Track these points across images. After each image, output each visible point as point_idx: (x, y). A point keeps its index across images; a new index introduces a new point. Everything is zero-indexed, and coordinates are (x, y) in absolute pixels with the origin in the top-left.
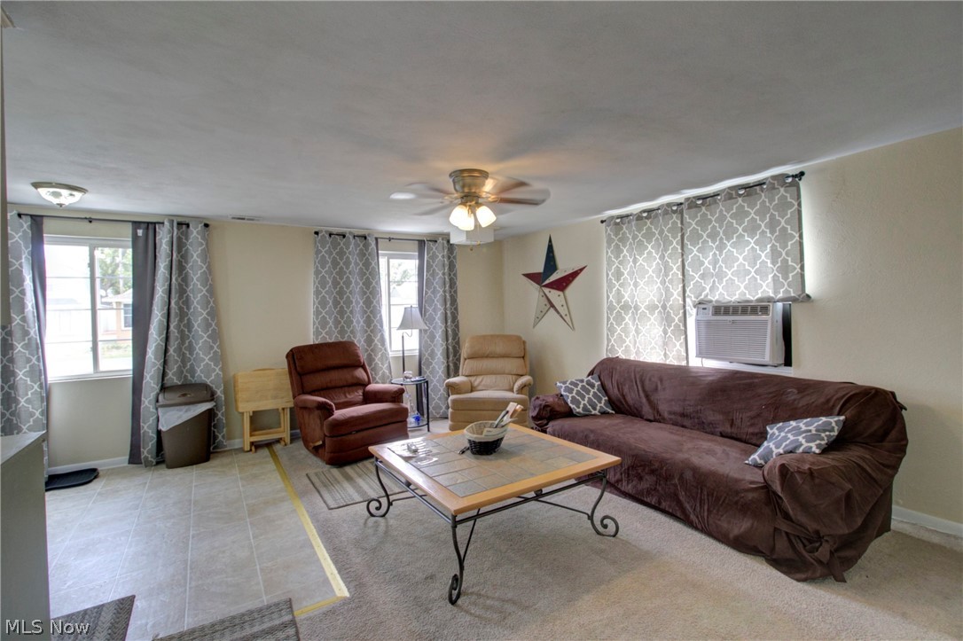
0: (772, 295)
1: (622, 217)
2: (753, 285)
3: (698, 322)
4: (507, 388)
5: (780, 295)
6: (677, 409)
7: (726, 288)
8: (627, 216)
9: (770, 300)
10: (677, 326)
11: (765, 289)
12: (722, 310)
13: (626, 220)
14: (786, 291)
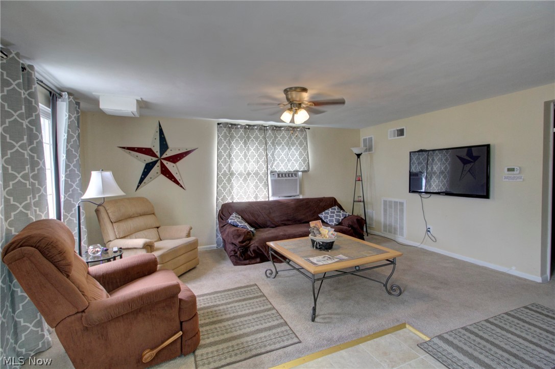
0: (298, 169)
1: (232, 124)
2: (293, 165)
3: (272, 180)
4: (157, 239)
5: (302, 170)
6: (284, 218)
7: (284, 166)
8: (235, 125)
9: (298, 171)
10: (265, 182)
11: (297, 167)
12: (280, 175)
13: (235, 127)
14: (304, 168)
